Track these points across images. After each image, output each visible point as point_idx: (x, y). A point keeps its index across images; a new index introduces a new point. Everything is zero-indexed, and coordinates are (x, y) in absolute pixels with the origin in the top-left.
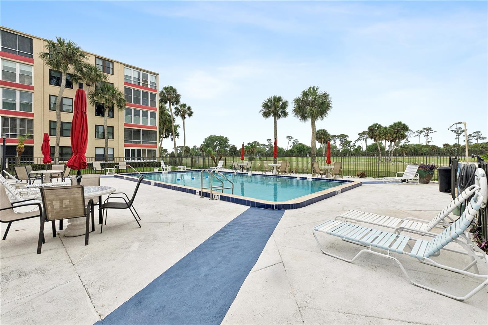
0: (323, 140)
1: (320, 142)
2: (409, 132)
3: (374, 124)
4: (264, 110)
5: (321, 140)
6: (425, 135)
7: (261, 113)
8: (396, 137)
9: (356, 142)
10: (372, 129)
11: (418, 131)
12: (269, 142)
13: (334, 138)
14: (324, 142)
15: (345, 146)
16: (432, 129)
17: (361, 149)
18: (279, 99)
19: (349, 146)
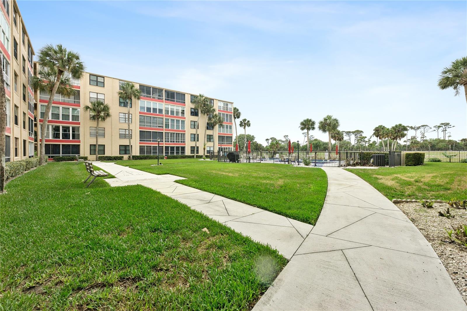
0: (337, 138)
1: (335, 140)
2: (425, 128)
3: (379, 126)
4: (302, 126)
5: (336, 138)
6: (442, 130)
7: (300, 128)
8: (397, 136)
9: (371, 137)
10: (378, 129)
11: (437, 126)
12: (286, 138)
13: (349, 134)
14: (338, 140)
15: (360, 141)
16: (450, 124)
17: (376, 144)
18: (310, 120)
19: (364, 141)
